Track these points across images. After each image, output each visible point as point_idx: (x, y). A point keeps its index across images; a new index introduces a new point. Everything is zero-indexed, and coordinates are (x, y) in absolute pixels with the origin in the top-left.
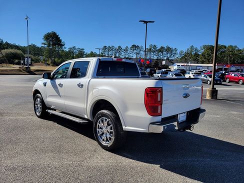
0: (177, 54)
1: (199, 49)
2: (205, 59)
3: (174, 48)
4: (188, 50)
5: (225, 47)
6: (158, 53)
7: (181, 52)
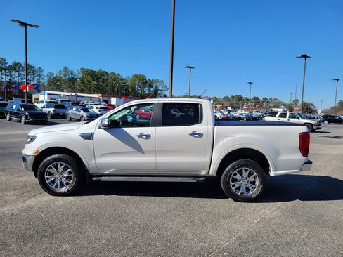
0: (44, 76)
1: (76, 72)
2: (85, 86)
3: (37, 67)
4: (60, 72)
5: (107, 74)
6: (10, 72)
7: (50, 74)
